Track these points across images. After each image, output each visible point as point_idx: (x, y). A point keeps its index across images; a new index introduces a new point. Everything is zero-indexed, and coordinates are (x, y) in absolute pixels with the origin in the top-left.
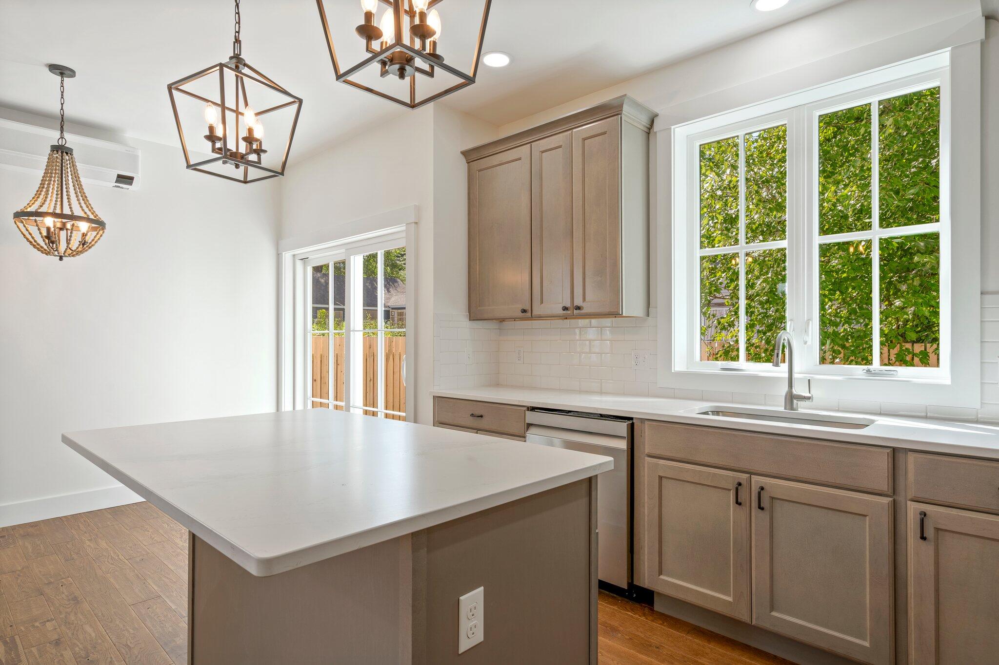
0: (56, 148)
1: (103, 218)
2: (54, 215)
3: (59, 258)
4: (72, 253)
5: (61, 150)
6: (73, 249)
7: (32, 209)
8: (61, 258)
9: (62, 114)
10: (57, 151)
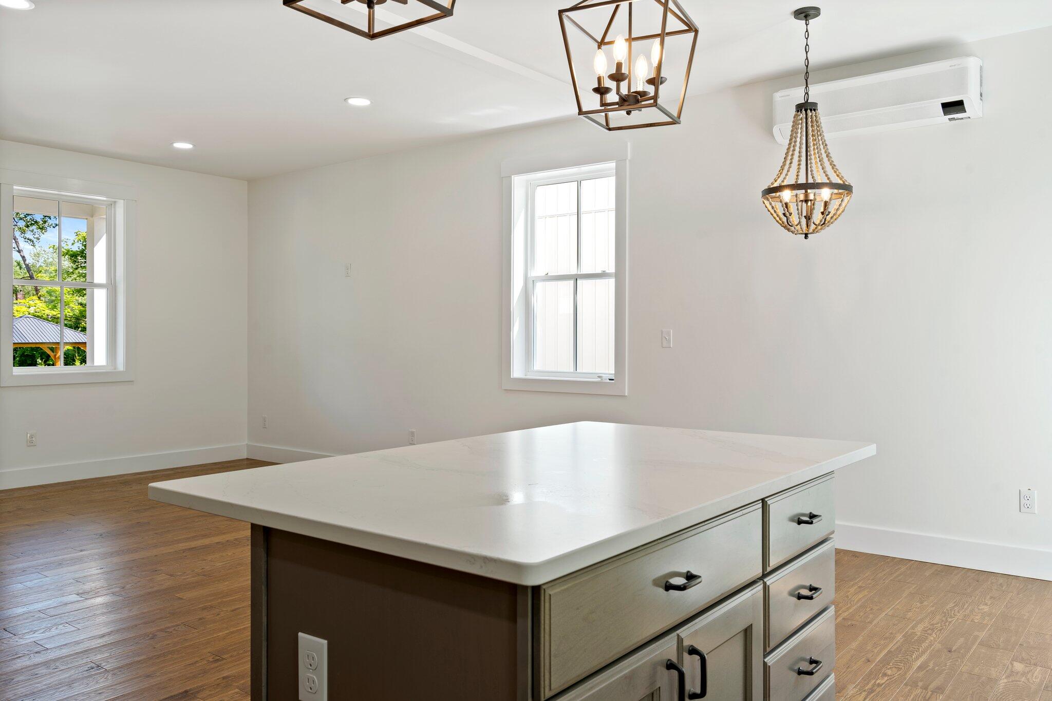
0: (800, 108)
1: (849, 181)
2: (796, 187)
3: (804, 235)
4: (816, 228)
5: (806, 107)
6: (817, 224)
7: (776, 185)
8: (806, 236)
9: (807, 64)
10: (801, 110)
